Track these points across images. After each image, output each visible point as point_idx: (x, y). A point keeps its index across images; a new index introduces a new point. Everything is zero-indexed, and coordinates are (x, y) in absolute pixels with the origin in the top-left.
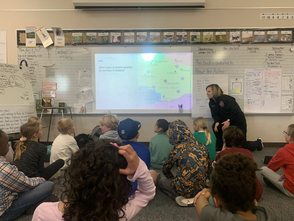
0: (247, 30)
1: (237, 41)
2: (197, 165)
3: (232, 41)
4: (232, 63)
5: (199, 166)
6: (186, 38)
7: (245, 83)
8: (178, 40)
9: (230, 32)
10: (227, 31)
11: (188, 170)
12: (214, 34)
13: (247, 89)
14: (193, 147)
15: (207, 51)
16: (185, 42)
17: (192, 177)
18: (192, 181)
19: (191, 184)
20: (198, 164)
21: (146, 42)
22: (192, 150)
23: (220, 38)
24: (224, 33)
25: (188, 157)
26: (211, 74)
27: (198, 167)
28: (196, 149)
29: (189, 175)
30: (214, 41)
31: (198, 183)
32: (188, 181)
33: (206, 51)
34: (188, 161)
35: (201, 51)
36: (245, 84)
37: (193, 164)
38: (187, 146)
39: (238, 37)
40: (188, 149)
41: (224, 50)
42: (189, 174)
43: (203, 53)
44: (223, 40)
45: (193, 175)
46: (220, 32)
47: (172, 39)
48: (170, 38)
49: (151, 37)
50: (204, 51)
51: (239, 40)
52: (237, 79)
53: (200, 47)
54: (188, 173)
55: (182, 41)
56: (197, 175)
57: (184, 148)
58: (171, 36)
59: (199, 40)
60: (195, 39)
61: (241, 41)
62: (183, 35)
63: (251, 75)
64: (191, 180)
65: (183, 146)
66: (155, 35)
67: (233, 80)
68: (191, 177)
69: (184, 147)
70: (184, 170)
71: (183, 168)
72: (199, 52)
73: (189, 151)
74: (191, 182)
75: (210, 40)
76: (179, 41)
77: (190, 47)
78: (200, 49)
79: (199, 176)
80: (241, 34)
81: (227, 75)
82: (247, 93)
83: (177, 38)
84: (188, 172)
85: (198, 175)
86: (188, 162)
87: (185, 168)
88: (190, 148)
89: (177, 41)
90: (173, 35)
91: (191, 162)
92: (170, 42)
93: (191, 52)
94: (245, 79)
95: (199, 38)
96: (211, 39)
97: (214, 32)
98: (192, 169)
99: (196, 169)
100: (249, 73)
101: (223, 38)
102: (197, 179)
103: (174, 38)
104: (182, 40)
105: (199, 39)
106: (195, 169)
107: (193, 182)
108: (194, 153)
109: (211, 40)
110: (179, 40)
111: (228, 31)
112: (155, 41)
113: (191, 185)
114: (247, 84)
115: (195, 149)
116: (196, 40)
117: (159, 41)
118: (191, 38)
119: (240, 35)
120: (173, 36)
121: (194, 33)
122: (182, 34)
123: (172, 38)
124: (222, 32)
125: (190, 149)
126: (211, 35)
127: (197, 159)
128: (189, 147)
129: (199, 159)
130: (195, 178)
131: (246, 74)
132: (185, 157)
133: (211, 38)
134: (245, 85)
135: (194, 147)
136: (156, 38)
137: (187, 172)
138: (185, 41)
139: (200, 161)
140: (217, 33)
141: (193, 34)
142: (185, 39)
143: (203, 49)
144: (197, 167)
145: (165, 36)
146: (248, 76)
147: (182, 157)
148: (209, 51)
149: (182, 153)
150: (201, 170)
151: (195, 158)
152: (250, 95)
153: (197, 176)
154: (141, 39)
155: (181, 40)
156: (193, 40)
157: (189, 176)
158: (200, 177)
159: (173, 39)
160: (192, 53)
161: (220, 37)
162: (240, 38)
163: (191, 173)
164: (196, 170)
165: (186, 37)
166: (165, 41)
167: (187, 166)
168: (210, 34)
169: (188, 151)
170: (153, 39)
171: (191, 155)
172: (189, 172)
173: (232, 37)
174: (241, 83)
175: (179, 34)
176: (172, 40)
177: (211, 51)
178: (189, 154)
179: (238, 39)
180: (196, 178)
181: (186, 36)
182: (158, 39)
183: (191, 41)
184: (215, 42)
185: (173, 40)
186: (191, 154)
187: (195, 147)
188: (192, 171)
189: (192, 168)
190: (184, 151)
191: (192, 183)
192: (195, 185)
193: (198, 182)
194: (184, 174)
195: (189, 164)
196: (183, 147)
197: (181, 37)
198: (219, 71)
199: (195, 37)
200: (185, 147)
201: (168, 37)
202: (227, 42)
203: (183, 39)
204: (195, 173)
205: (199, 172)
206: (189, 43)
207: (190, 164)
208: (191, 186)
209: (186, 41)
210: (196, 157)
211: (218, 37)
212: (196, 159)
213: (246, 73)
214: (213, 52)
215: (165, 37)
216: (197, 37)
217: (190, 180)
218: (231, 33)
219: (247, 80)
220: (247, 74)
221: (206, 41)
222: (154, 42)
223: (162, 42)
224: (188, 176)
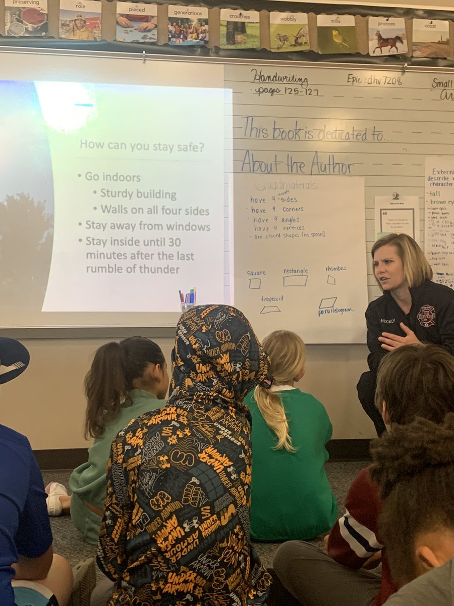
0: (431, 14)
1: (393, 51)
2: (231, 499)
3: (378, 53)
4: (380, 136)
5: (236, 507)
6: (204, 32)
7: (427, 211)
8: (173, 37)
9: (371, 18)
10: (359, 14)
11: (190, 520)
12: (312, 22)
13: (433, 235)
14: (219, 426)
15: (288, 86)
16: (202, 47)
17: (203, 551)
18: (200, 574)
19: (191, 586)
20: (234, 497)
21: (44, 34)
22: (214, 437)
23: (335, 40)
24: (348, 21)
25: (198, 462)
26: (303, 174)
27: (232, 509)
28: (230, 433)
29: (189, 544)
30: (312, 49)
31: (227, 586)
32: (183, 568)
33: (281, 87)
34: (194, 480)
35: (264, 86)
36: (427, 215)
37: (212, 496)
38: (194, 419)
39: (398, 39)
40: (197, 431)
41: (350, 84)
42: (190, 539)
43: (273, 91)
44: (343, 46)
45: (208, 545)
46: (334, 17)
47: (149, 31)
48: (145, 25)
49: (63, 18)
50: (274, 86)
51: (402, 48)
52: (397, 195)
53: (259, 69)
54: (187, 535)
55: (191, 40)
56: (224, 545)
57: (182, 427)
58: (146, 19)
59: (255, 40)
60: (239, 37)
61: (409, 56)
62: (194, 19)
63: (446, 181)
64: (195, 564)
65: (178, 416)
66: (82, 10)
67: (382, 200)
68: (200, 553)
69: (181, 419)
70: (170, 517)
71: (169, 509)
72: (257, 86)
73: (202, 441)
74: (192, 577)
75: (297, 43)
76: (179, 42)
77: (223, 66)
78: (261, 77)
79: (232, 548)
80: (409, 29)
81: (361, 180)
82: (435, 250)
83: (171, 28)
84: (187, 530)
85: (228, 542)
86: (194, 483)
87: (176, 512)
88: (206, 426)
89: (170, 39)
90: (153, 17)
91: (209, 487)
92: (142, 41)
93: (225, 87)
94: (428, 198)
95: (257, 32)
96: (300, 41)
97: (312, 14)
98: (208, 518)
99: (222, 518)
100: (441, 175)
101: (344, 41)
102: (223, 564)
103: (156, 26)
104: (190, 36)
105: (255, 37)
106: (219, 519)
107: (205, 578)
108: (224, 447)
109: (301, 44)
110: (179, 37)
111: (363, 12)
112: (81, 35)
113: (195, 587)
114: (435, 215)
115: (225, 432)
116: (244, 42)
117: (96, 35)
118: (224, 30)
119: (404, 32)
120: (154, 21)
121: (238, 12)
122: (190, 13)
123: (150, 25)
124: (340, 16)
125: (206, 429)
126: (302, 27)
127: (234, 476)
128: (200, 423)
129: (239, 473)
130: (215, 558)
131: (430, 179)
132: (184, 462)
133: (300, 37)
134: (426, 219)
135: (221, 424)
136: (85, 22)
137: (184, 528)
138: (202, 43)
139: (243, 485)
140: (323, 20)
141: (231, 16)
142: (201, 36)
143: (269, 77)
144: (227, 507)
145: (122, 15)
146: (438, 184)
147: (168, 461)
148: (293, 87)
149: (173, 445)
150: (240, 523)
151: (225, 469)
152: (444, 255)
153: (224, 548)
154: (22, 22)
155: (185, 38)
156: (230, 38)
157: (191, 547)
158: (236, 552)
159: (155, 32)
160: (231, 90)
161: (335, 33)
162: (405, 41)
163: (200, 532)
164: (224, 522)
165: (206, 27)
166: (123, 36)
167: (186, 500)
168: (297, 22)
169: (198, 438)
170: (72, 24)
171: (211, 457)
172: (193, 530)
173: (377, 37)
174: (413, 209)
175: (177, 13)
176: (149, 35)
177: (299, 87)
178: (201, 452)
179: (398, 44)
180: (217, 558)
181: (206, 22)
182: (94, 26)
183: (223, 43)
184: (316, 51)
185: (153, 36)
186: (210, 450)
187: (224, 426)
188: (204, 525)
189: (206, 511)
190: (181, 436)
191: (200, 580)
192: (211, 590)
193: (227, 576)
194: (166, 539)
195: (196, 494)
196: (177, 422)
197: (185, 27)
198: (331, 163)
199: (239, 28)
200: (186, 423)
201: (133, 23)
202: (358, 55)
203: (195, 35)
204: (219, 538)
205: (233, 533)
206: (217, 50)
207: (200, 492)
208: (193, 595)
209: (206, 42)
210: (229, 467)
211: (324, 33)
212: (229, 475)
213: (428, 173)
214: (309, 92)
215: (123, 20)
216: (248, 31)
217: (192, 568)
218: (375, 23)
219: (434, 199)
220: (432, 176)
221: (281, 48)
222: (76, 38)
223: (109, 41)
224: (187, 547)
